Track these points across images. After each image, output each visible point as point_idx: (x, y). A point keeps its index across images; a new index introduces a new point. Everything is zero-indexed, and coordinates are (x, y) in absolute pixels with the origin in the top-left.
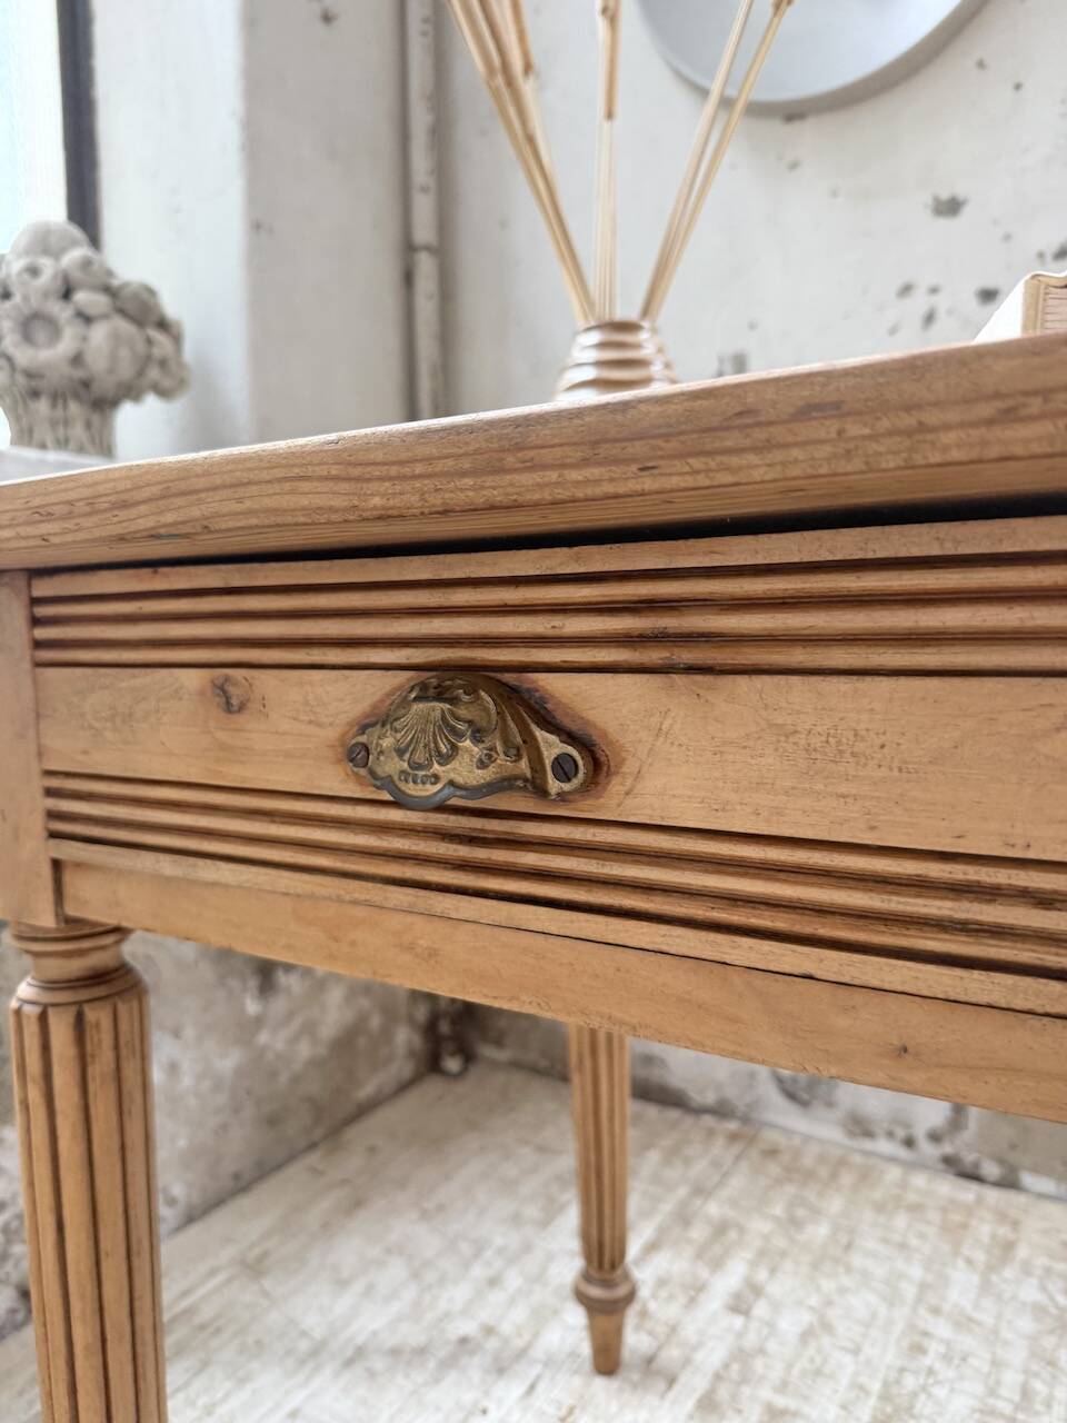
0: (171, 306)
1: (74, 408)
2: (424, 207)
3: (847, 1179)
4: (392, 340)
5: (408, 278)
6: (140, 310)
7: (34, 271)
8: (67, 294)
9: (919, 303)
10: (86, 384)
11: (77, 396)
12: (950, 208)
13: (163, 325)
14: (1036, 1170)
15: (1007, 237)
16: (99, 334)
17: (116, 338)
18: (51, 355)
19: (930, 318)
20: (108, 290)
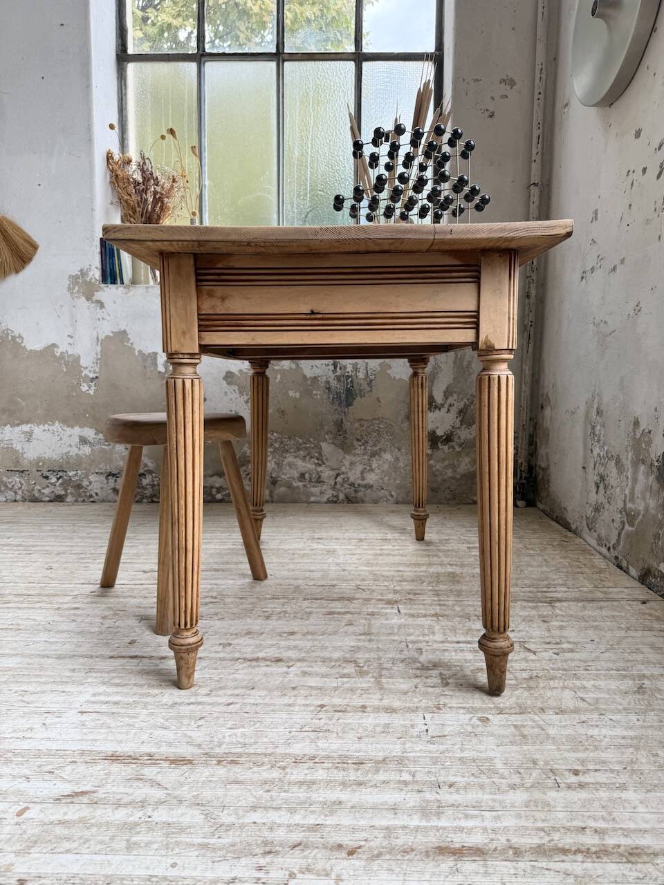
2: (534, 168)
5: (530, 195)
9: (630, 178)
12: (638, 134)
15: (649, 143)
19: (632, 185)
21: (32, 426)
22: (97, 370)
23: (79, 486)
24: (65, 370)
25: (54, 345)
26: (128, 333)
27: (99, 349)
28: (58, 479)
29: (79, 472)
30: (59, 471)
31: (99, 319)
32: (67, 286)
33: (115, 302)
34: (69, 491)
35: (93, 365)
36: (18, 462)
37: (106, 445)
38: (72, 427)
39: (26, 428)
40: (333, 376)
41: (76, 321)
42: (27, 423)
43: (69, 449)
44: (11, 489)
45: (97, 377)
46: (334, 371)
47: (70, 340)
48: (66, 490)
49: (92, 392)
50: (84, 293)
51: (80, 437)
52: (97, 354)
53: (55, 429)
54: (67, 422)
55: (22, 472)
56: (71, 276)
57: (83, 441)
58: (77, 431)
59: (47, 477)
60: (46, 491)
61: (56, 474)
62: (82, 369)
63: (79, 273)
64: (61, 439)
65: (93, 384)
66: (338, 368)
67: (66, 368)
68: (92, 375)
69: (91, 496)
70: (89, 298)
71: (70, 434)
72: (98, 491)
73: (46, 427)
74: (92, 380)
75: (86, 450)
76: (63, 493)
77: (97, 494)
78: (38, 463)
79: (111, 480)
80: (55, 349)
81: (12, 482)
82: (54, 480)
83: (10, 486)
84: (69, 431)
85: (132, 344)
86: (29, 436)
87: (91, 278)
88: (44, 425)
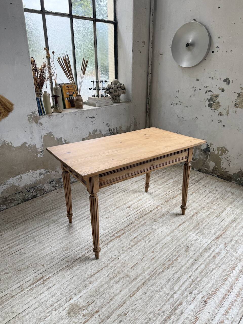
0: (125, 86)
1: (117, 97)
2: (150, 69)
3: (178, 167)
4: (146, 83)
5: (148, 76)
6: (123, 89)
7: (115, 86)
8: (117, 88)
9: (194, 89)
10: (118, 95)
11: (117, 96)
12: (198, 80)
13: (125, 89)
14: (195, 168)
15: (202, 84)
16: (120, 92)
17: (121, 92)
18: (116, 94)
19: (195, 90)
20: (120, 87)
21: (21, 175)
22: (43, 148)
23: (41, 190)
24: (31, 151)
25: (25, 143)
26: (52, 132)
27: (42, 140)
28: (33, 190)
29: (41, 185)
30: (34, 187)
31: (41, 130)
32: (27, 119)
33: (46, 122)
34: (38, 193)
35: (41, 147)
36: (17, 190)
37: (49, 173)
38: (36, 171)
39: (19, 176)
40: (109, 133)
41: (33, 132)
42: (19, 174)
43: (36, 178)
44: (16, 200)
45: (43, 151)
46: (109, 131)
47: (32, 140)
48: (37, 193)
49: (42, 157)
50: (34, 121)
51: (39, 173)
52: (42, 143)
53: (30, 174)
54: (34, 169)
55: (19, 192)
56: (28, 115)
57: (41, 174)
58: (38, 171)
59: (29, 191)
60: (30, 196)
61: (32, 189)
62: (37, 149)
63: (32, 113)
64: (33, 176)
65: (42, 153)
66: (110, 130)
67: (31, 150)
68: (41, 151)
69: (46, 191)
70: (36, 123)
71: (36, 173)
72: (48, 189)
73: (27, 174)
74: (41, 152)
75: (42, 177)
76: (36, 194)
77: (47, 190)
78: (25, 187)
79: (51, 184)
80: (26, 144)
81: (16, 198)
82: (32, 191)
83: (15, 199)
84: (35, 172)
85: (54, 136)
86: (20, 179)
87: (36, 115)
88: (26, 173)
